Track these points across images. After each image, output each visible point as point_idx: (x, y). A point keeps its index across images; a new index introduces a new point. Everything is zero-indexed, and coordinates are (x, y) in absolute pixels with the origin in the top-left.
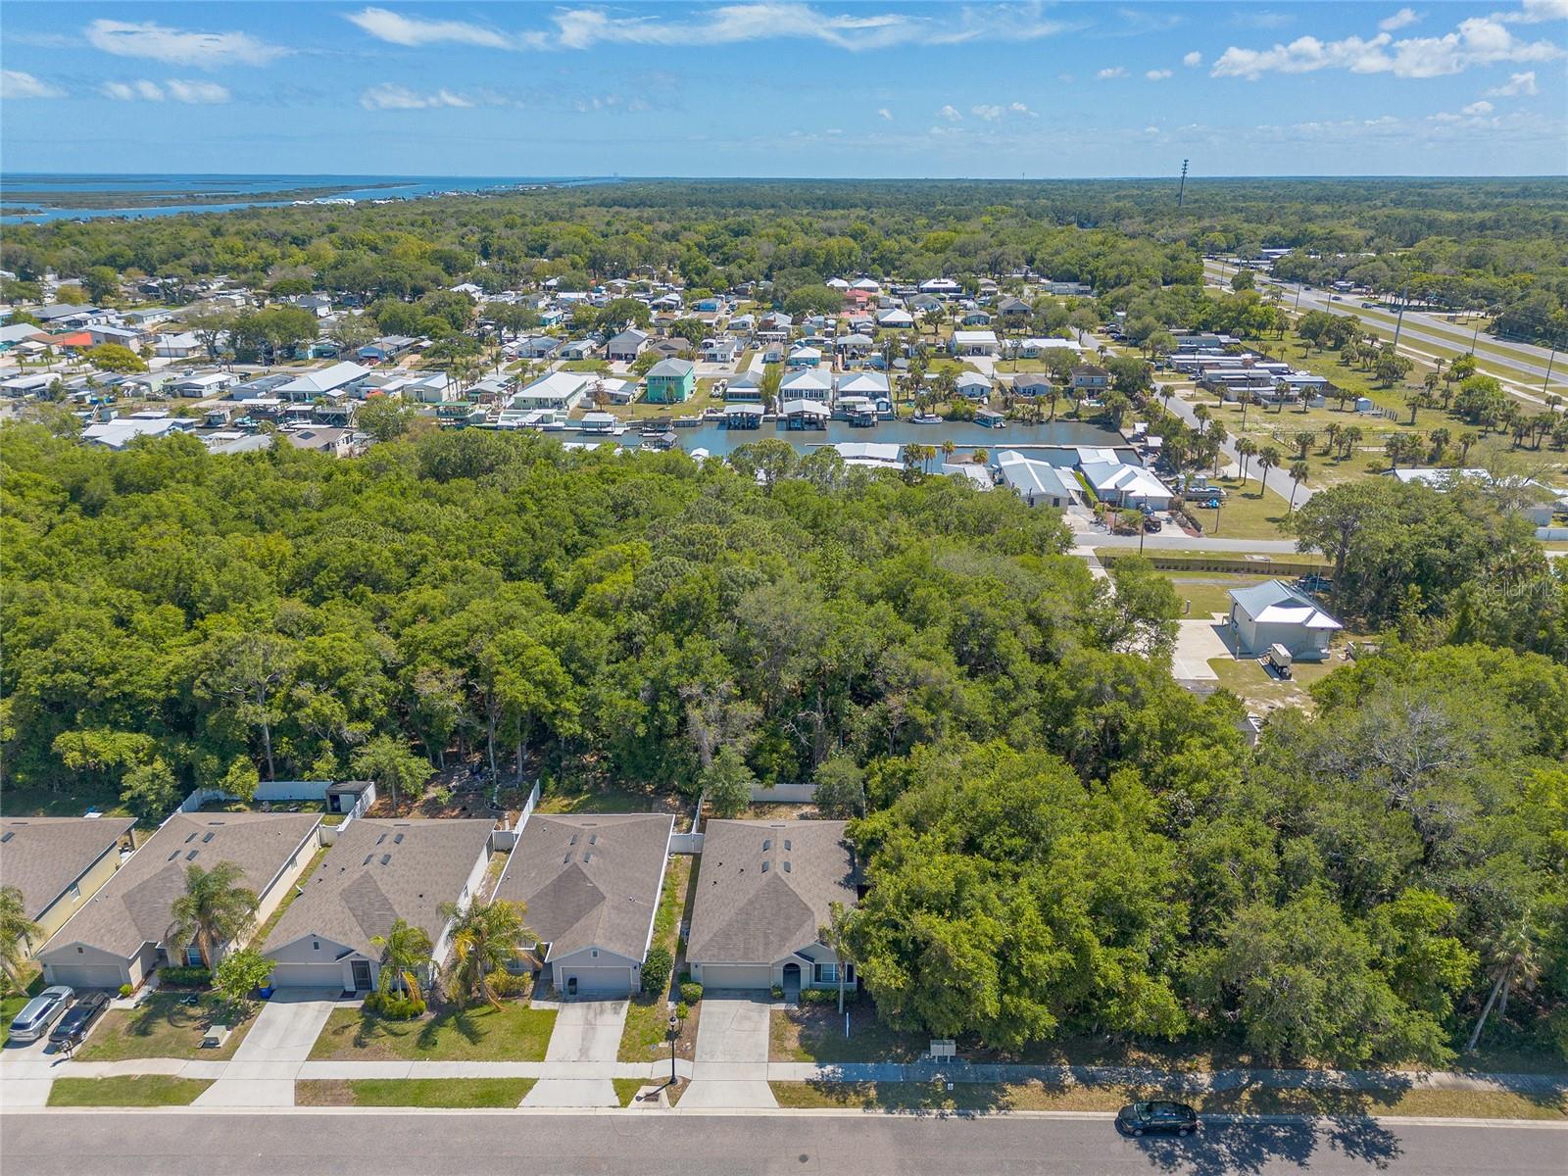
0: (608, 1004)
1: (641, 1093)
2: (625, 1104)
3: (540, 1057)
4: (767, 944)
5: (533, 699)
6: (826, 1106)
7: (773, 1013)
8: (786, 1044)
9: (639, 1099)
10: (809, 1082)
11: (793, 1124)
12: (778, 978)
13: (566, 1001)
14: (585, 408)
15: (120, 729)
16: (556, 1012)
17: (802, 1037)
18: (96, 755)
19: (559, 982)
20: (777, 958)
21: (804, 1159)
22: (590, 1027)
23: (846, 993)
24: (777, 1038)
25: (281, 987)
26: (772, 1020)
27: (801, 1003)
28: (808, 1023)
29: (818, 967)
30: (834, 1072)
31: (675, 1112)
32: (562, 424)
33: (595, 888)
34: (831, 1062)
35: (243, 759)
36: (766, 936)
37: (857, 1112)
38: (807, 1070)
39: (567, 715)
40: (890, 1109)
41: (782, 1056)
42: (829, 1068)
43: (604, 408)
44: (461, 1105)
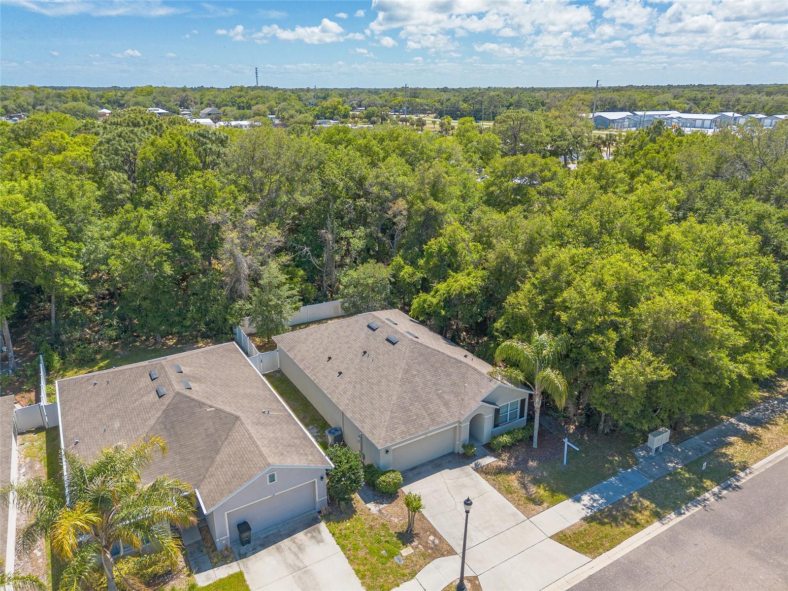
0: (301, 536)
5: (27, 246)
13: (243, 556)
16: (242, 574)
19: (224, 535)
20: (466, 413)
22: (300, 572)
27: (494, 451)
29: (497, 411)
30: (594, 500)
33: (218, 410)
34: (581, 492)
38: (571, 510)
39: (66, 272)
40: (677, 510)
42: (586, 499)
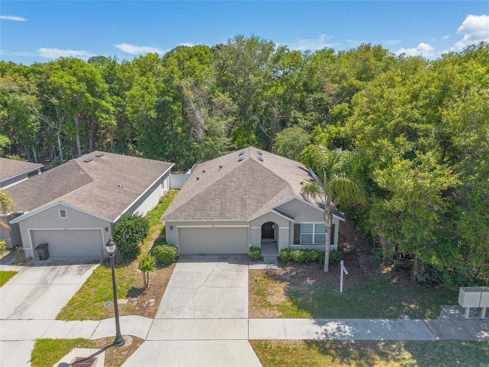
0: (75, 267)
4: (243, 207)
7: (250, 272)
8: (269, 299)
12: (256, 239)
17: (289, 294)
19: (29, 248)
20: (255, 216)
22: (43, 286)
23: (331, 252)
24: (258, 293)
26: (250, 278)
27: (282, 262)
28: (293, 280)
29: (297, 227)
30: (339, 330)
36: (242, 200)
41: (267, 311)
42: (332, 326)
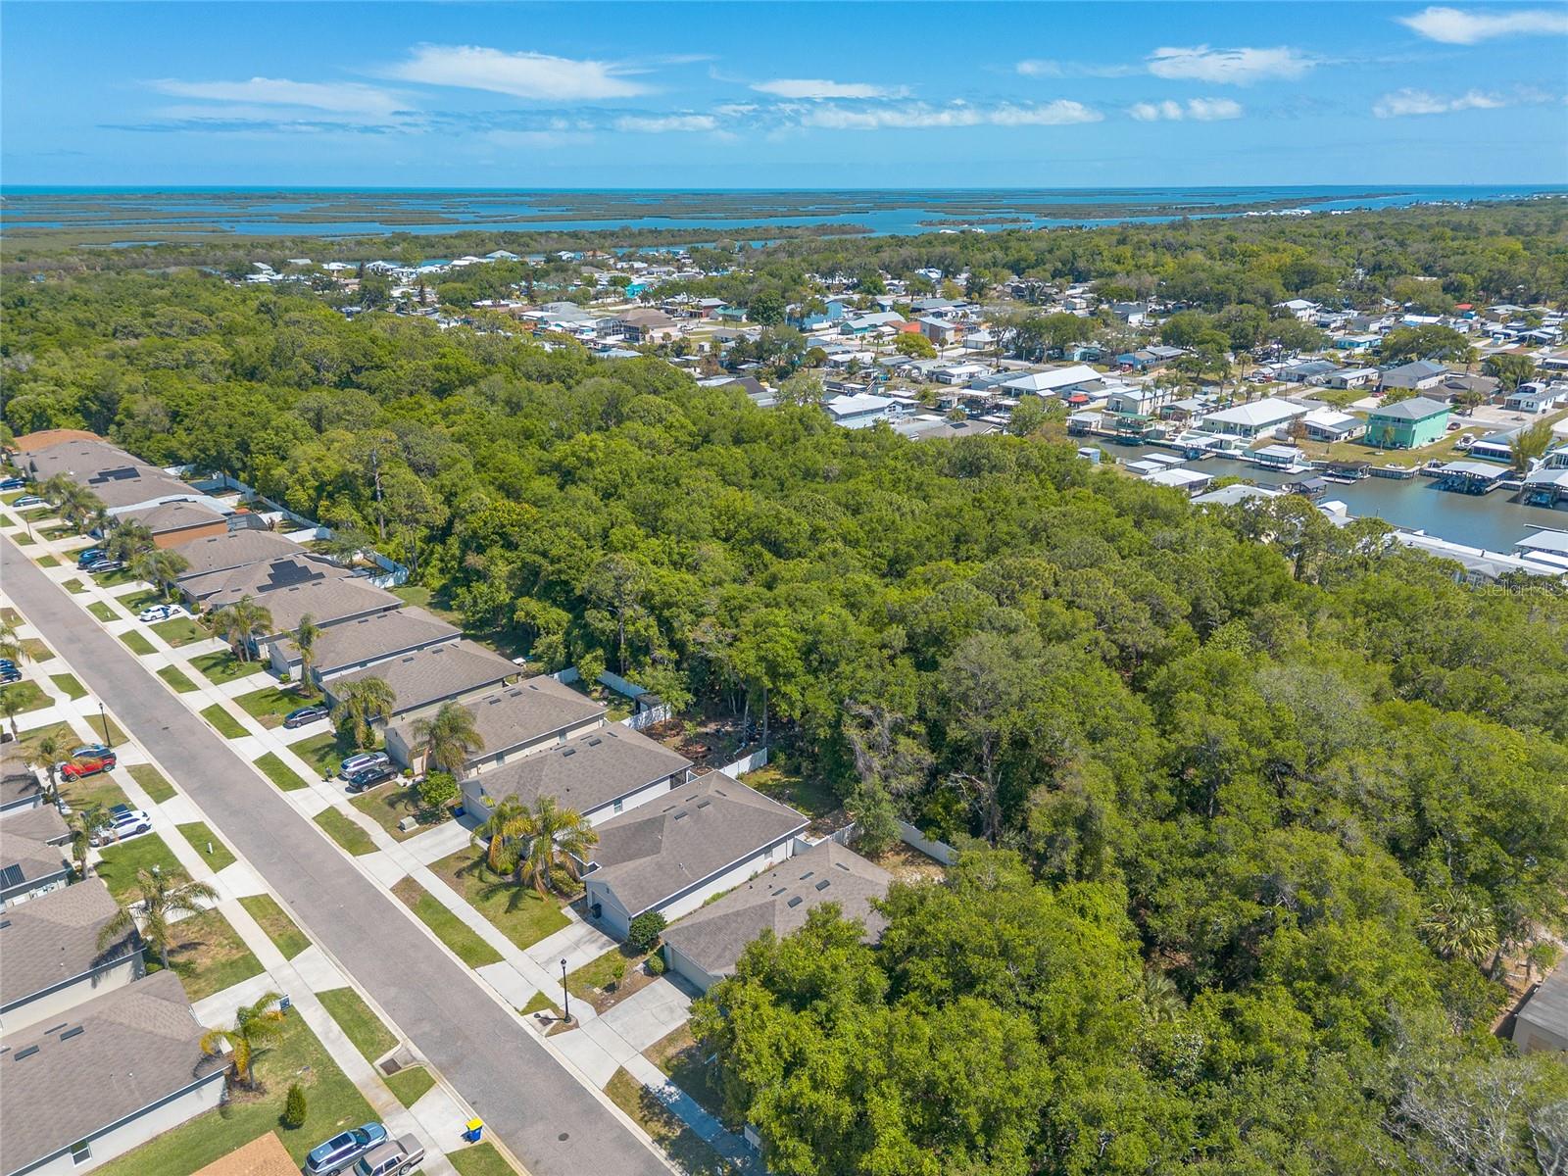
0: (604, 938)
1: (542, 1013)
2: (524, 1013)
3: (523, 946)
4: (719, 957)
6: (631, 1114)
8: (669, 1049)
9: (537, 1016)
10: (646, 1090)
11: (594, 1110)
13: (584, 919)
14: (1278, 440)
15: (558, 606)
16: (569, 922)
17: (685, 1051)
18: (534, 618)
19: (589, 901)
21: (564, 1137)
22: (575, 946)
24: (669, 1040)
25: (470, 814)
26: (684, 1025)
30: (671, 1095)
31: (543, 1042)
32: (1238, 452)
33: (661, 841)
34: (679, 1086)
35: (600, 652)
37: (644, 1138)
38: (654, 1078)
40: (672, 1156)
41: (654, 1056)
42: (673, 1089)
43: (1298, 442)
44: (451, 947)
